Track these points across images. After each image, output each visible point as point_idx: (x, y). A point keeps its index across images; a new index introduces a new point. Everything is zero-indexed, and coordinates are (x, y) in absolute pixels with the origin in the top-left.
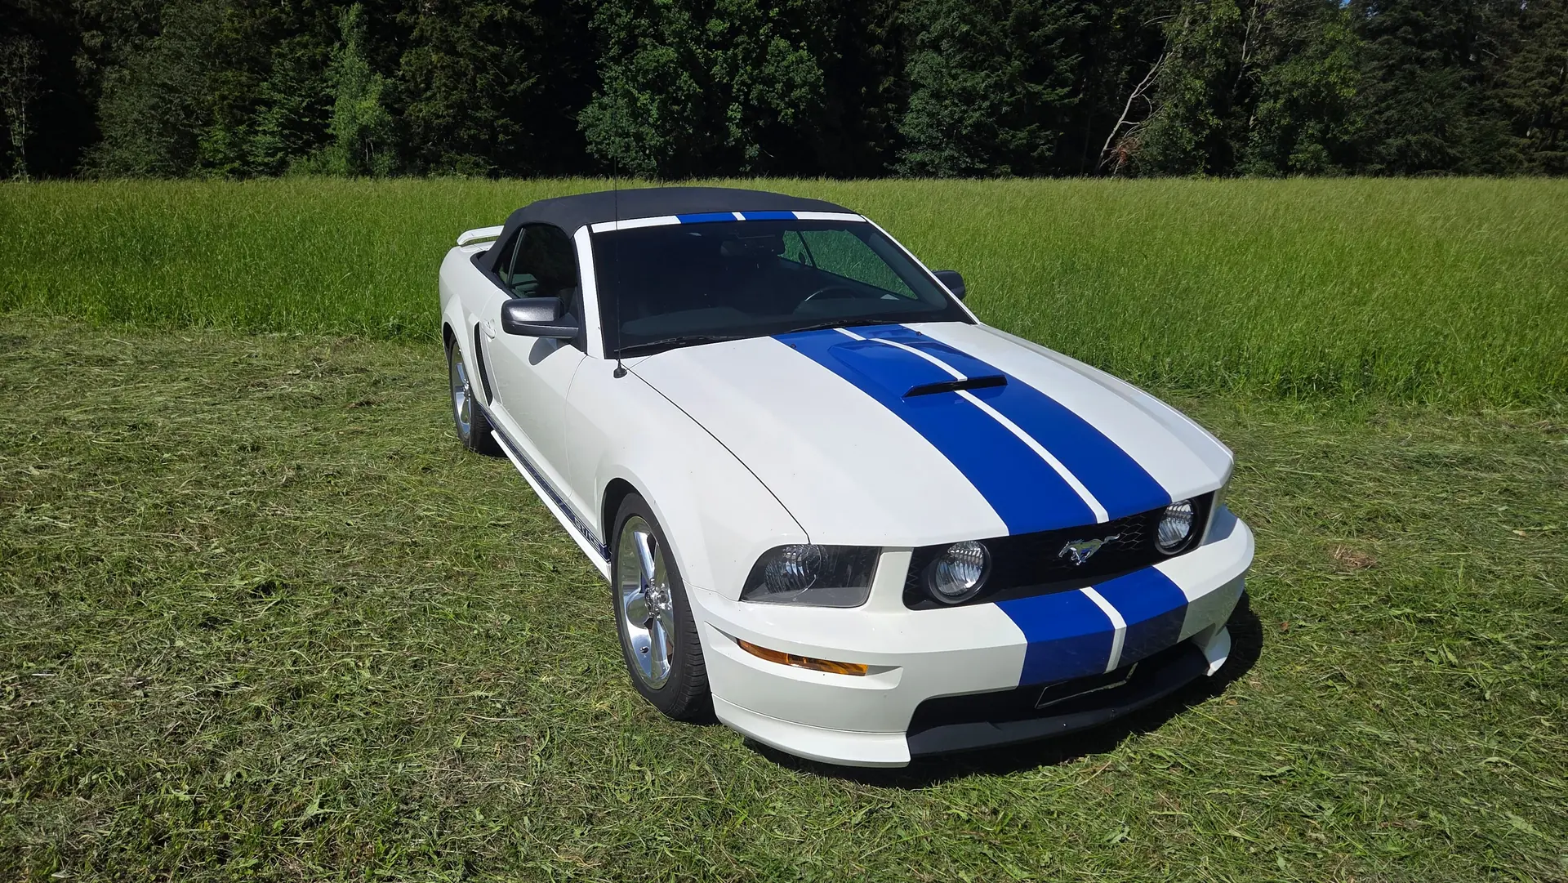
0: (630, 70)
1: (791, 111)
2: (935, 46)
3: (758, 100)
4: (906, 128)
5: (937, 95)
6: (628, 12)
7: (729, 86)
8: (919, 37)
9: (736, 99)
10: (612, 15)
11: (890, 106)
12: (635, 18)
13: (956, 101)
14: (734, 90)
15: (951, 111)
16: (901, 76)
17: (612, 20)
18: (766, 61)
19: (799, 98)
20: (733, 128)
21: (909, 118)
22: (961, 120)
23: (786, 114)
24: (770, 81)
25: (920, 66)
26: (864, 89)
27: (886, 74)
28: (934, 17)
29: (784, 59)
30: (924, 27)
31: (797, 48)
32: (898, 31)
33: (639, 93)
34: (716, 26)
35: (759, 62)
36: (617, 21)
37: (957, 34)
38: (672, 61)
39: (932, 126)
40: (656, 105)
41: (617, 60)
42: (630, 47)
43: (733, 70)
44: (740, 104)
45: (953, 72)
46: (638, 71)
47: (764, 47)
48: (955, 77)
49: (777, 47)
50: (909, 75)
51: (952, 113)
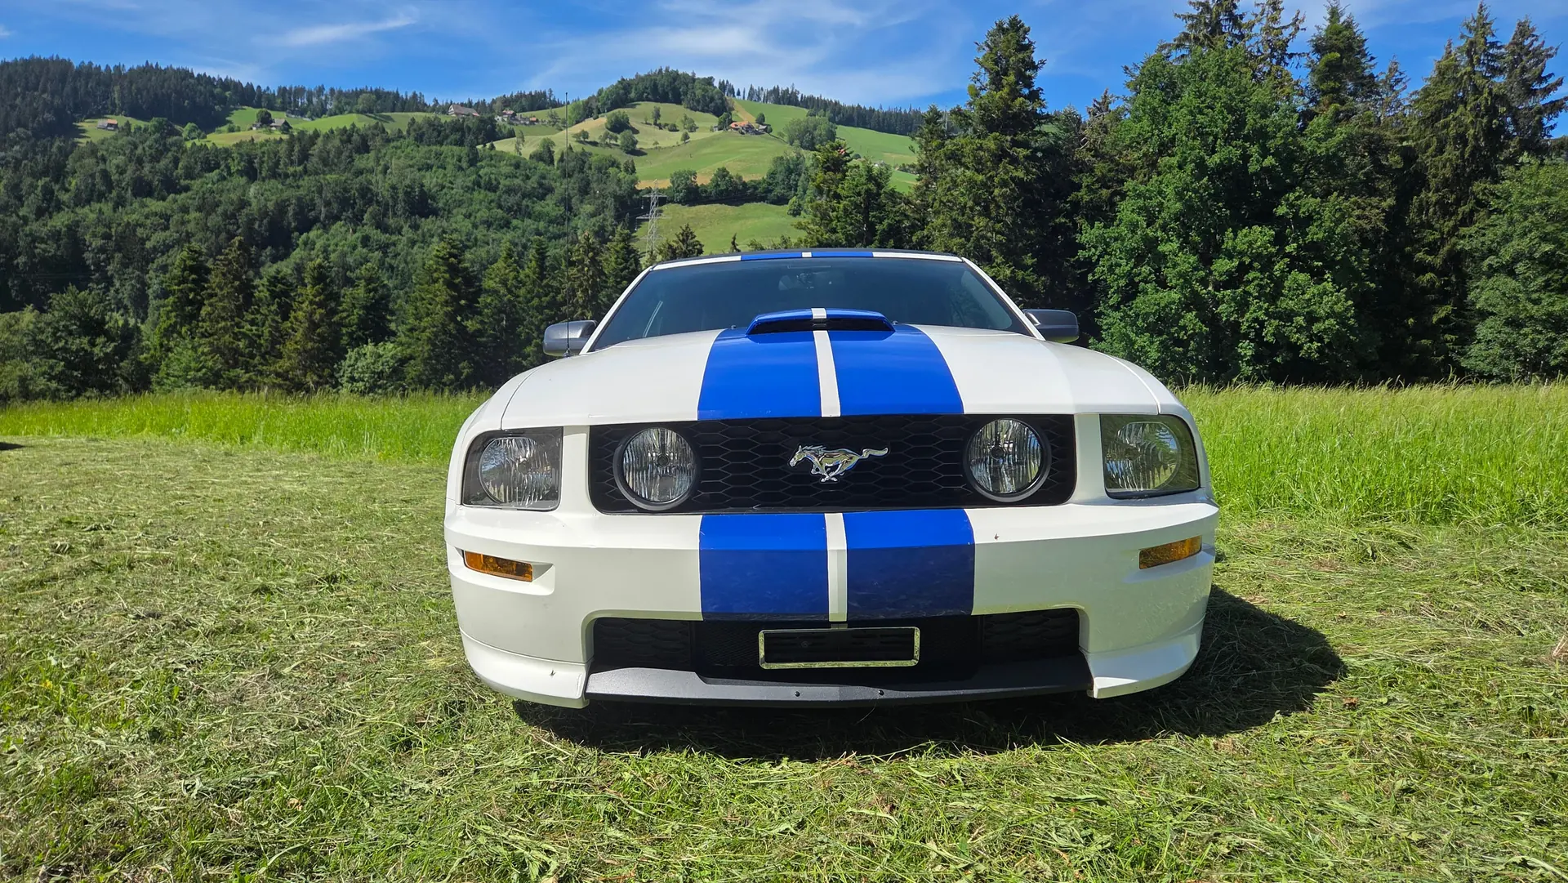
0: (1129, 316)
1: (1316, 345)
2: (1509, 270)
3: (1273, 334)
4: (1472, 361)
5: (1514, 323)
6: (1128, 260)
7: (1237, 324)
8: (1487, 262)
9: (1246, 336)
10: (1111, 266)
11: (1448, 337)
12: (1135, 266)
13: (1539, 328)
14: (1244, 327)
15: (1532, 340)
16: (1462, 308)
17: (1111, 269)
18: (1283, 295)
19: (1325, 331)
20: (1243, 366)
21: (1475, 349)
22: (1548, 349)
23: (1310, 348)
24: (1288, 316)
25: (1484, 293)
26: (1411, 321)
27: (1443, 302)
28: (1507, 238)
29: (1303, 293)
30: (1491, 252)
31: (1321, 280)
32: (1456, 259)
33: (1137, 335)
34: (1222, 265)
35: (1274, 297)
36: (1117, 271)
37: (1537, 255)
38: (1174, 303)
39: (1507, 358)
40: (1155, 346)
41: (1116, 308)
42: (1130, 292)
43: (1242, 306)
44: (1251, 341)
45: (1535, 296)
46: (1137, 315)
47: (1279, 284)
48: (1536, 302)
49: (1295, 280)
50: (1474, 304)
51: (1534, 342)
